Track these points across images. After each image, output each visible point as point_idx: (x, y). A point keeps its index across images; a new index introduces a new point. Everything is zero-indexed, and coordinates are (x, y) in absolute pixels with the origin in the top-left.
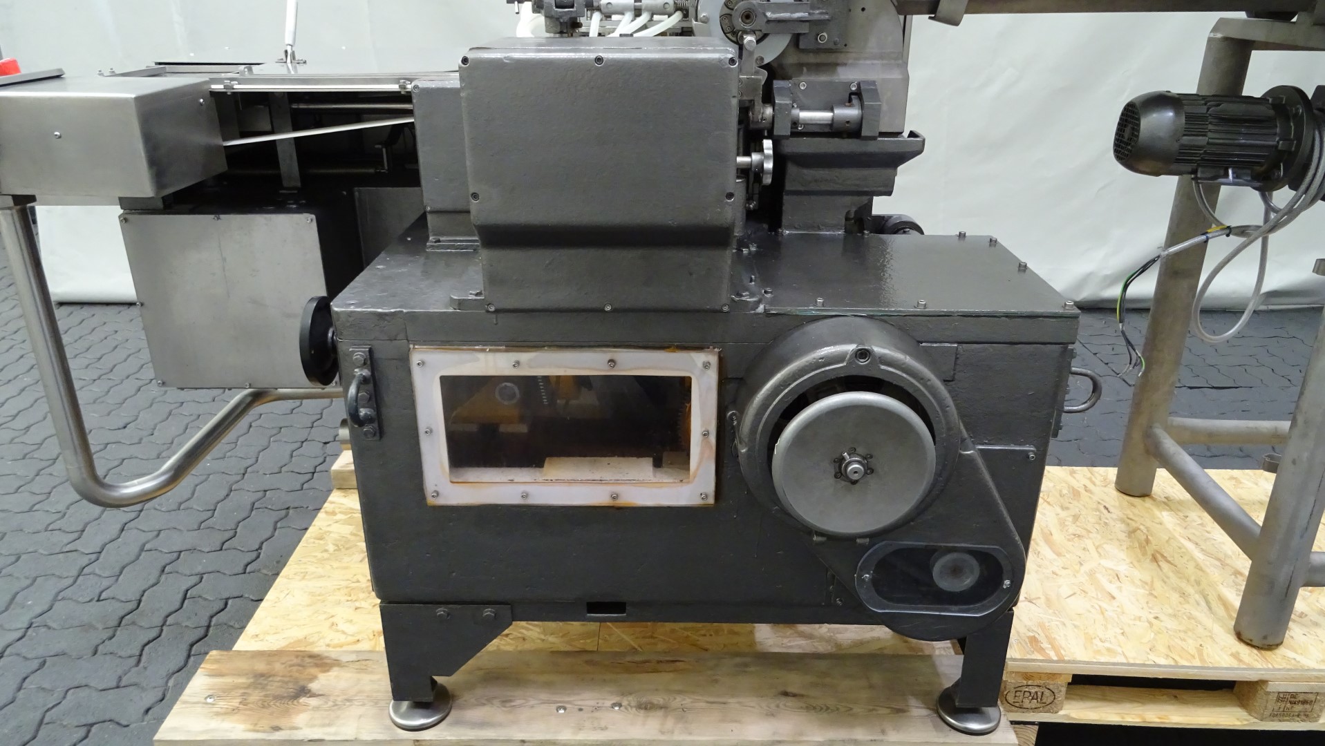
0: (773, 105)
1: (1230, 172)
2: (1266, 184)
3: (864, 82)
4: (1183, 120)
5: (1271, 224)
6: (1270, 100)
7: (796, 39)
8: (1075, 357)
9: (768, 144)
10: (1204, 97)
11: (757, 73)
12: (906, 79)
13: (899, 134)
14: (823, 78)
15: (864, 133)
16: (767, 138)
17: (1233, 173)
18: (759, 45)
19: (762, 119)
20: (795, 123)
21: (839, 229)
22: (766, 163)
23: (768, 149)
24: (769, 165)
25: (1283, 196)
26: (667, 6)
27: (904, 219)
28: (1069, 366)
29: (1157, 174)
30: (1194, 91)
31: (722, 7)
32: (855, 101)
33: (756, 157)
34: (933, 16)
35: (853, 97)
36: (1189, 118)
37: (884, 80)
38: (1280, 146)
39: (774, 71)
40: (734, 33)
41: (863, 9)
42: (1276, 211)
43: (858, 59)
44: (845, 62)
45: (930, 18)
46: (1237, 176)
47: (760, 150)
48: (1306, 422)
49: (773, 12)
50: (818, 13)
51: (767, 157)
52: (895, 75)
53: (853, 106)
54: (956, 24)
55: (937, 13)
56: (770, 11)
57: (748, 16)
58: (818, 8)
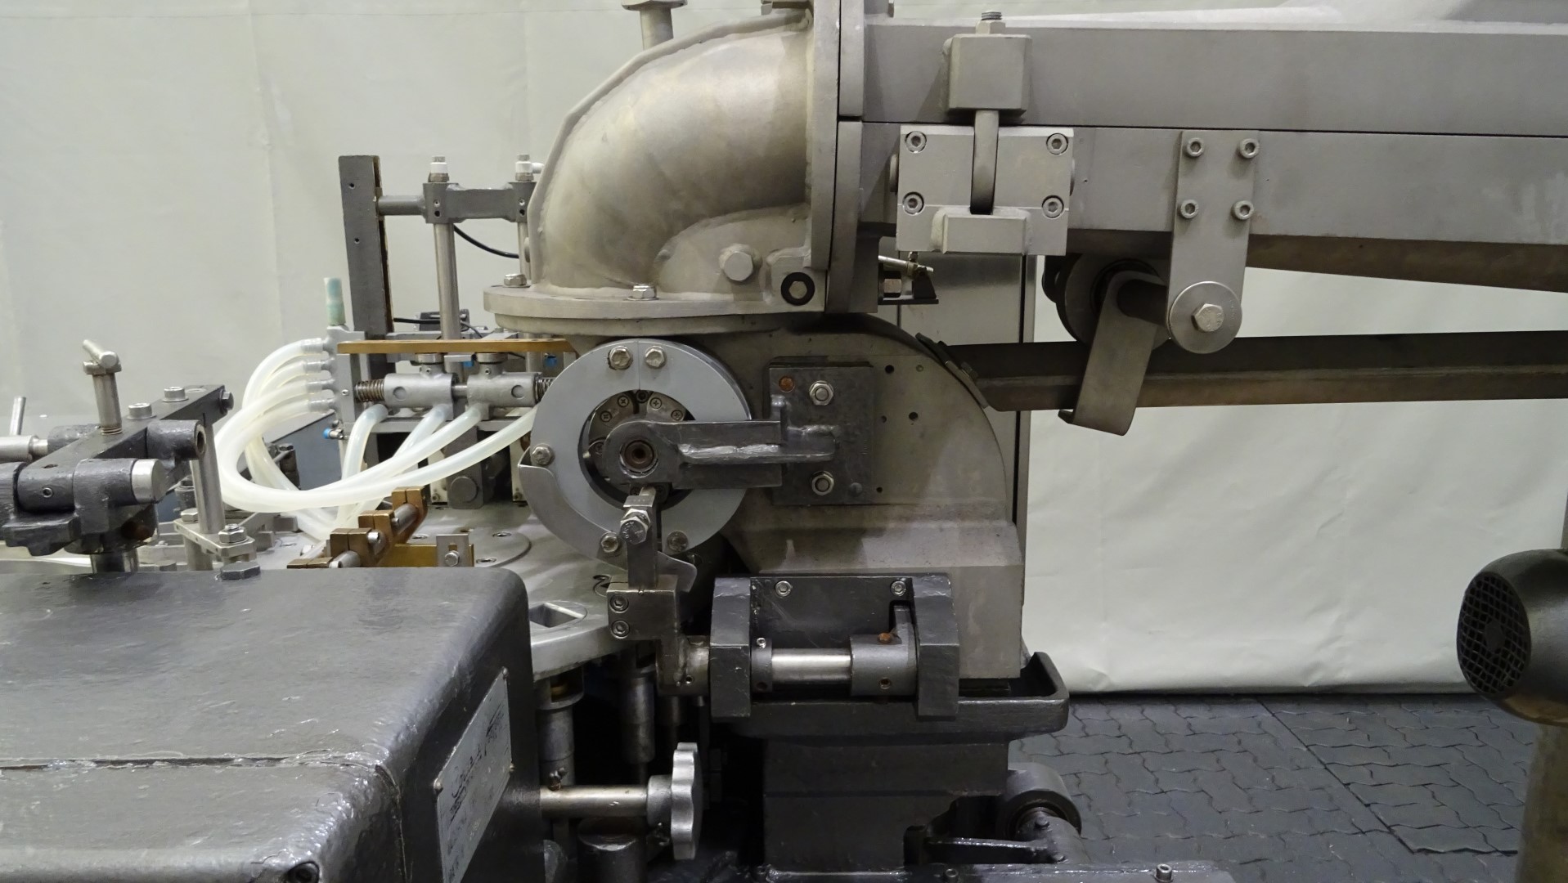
0: (709, 647)
3: (922, 575)
7: (764, 491)
9: (683, 761)
12: (1017, 574)
14: (829, 565)
15: (924, 702)
19: (685, 678)
20: (764, 680)
21: (892, 865)
22: (677, 820)
26: (518, 392)
27: (1035, 792)
32: (902, 628)
33: (656, 792)
34: (1068, 413)
35: (899, 610)
37: (965, 569)
41: (913, 416)
43: (909, 519)
44: (879, 524)
45: (1063, 417)
49: (698, 444)
50: (812, 435)
52: (993, 557)
53: (893, 641)
54: (1121, 430)
55: (1078, 407)
56: (686, 442)
57: (639, 450)
58: (810, 422)
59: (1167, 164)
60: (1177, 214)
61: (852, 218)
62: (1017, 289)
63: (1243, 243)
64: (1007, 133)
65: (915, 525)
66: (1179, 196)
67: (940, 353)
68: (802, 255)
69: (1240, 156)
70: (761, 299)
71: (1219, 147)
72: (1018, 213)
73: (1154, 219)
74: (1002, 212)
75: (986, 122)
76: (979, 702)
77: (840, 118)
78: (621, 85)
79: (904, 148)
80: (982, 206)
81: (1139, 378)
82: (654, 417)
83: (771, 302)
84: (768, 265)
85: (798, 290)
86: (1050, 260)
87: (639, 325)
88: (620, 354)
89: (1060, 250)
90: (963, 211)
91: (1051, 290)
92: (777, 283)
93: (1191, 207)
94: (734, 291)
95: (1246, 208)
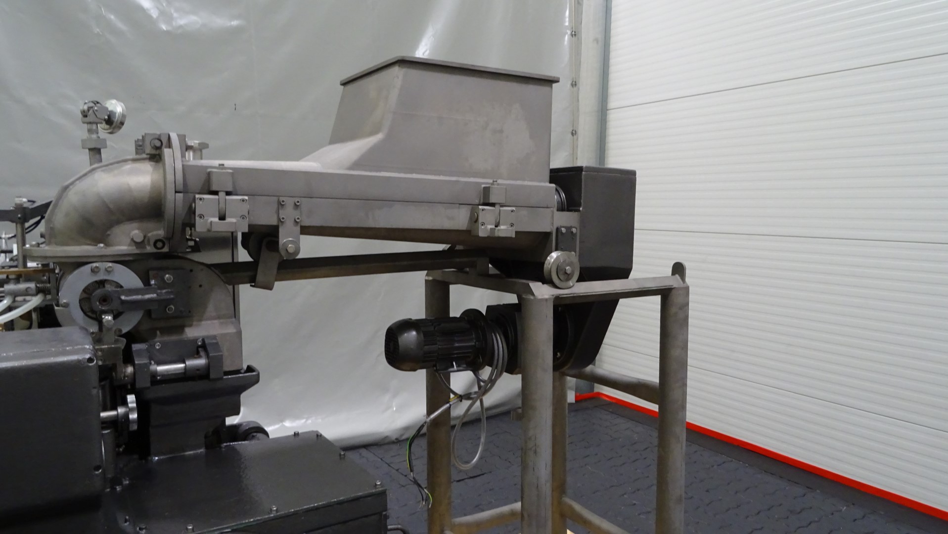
0: (134, 365)
1: (454, 363)
2: (475, 368)
3: (208, 337)
4: (422, 335)
5: (483, 390)
6: (466, 318)
7: (148, 313)
8: (389, 518)
9: (131, 398)
10: (431, 321)
11: (116, 341)
12: (239, 333)
13: (238, 372)
14: (174, 338)
15: (212, 376)
16: (131, 393)
17: (456, 364)
18: (116, 320)
19: (124, 377)
20: (154, 375)
21: (200, 448)
22: (131, 414)
23: (132, 402)
24: (134, 416)
25: (486, 372)
26: (29, 289)
27: (251, 426)
28: (386, 526)
29: (415, 370)
30: (424, 317)
31: (81, 294)
32: (202, 353)
33: (121, 410)
34: (253, 284)
35: (200, 349)
36: (426, 334)
37: (222, 335)
38: (477, 346)
39: (132, 337)
40: (93, 312)
41: (200, 286)
42: (484, 381)
43: (200, 321)
44: (190, 324)
45: (251, 286)
46: (458, 366)
47: (125, 403)
48: (529, 516)
49: (127, 296)
50: (166, 293)
51: (132, 410)
52: (231, 330)
53: (200, 357)
54: (271, 288)
55: (256, 282)
56: (123, 295)
57: (104, 300)
58: (165, 288)
59: (276, 206)
60: (279, 220)
61: (180, 222)
62: (231, 251)
63: (298, 228)
64: (228, 197)
65: (203, 322)
66: (280, 216)
67: (209, 266)
68: (161, 233)
69: (295, 204)
70: (146, 248)
71: (289, 202)
72: (234, 220)
73: (273, 221)
74: (228, 220)
75: (222, 194)
76: (230, 377)
77: (176, 192)
78: (86, 177)
79: (197, 201)
80: (222, 218)
81: (275, 271)
82: (108, 288)
83: (150, 249)
84: (148, 237)
85: (159, 245)
86: (243, 234)
87: (102, 258)
88: (97, 267)
89: (246, 230)
90: (216, 220)
91: (245, 245)
92: (152, 243)
93: (283, 218)
94: (136, 246)
95: (298, 219)
